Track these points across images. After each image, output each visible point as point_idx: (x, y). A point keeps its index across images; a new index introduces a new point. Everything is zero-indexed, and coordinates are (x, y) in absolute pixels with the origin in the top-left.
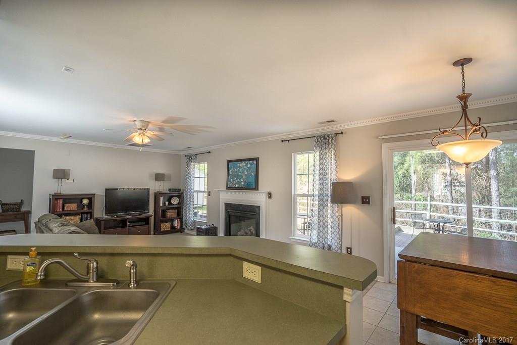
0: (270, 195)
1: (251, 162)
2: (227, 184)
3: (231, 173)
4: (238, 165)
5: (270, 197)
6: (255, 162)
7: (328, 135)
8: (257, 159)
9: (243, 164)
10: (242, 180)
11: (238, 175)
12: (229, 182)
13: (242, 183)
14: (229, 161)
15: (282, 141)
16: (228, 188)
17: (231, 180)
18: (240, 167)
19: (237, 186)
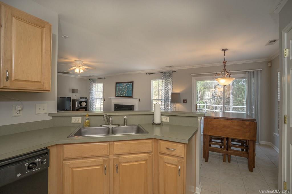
0: (139, 100)
1: (129, 83)
2: (116, 95)
3: (118, 89)
4: (122, 85)
5: (139, 101)
6: (131, 84)
7: (169, 72)
8: (132, 82)
9: (125, 84)
10: (124, 93)
11: (122, 90)
12: (117, 94)
13: (125, 94)
14: (117, 83)
15: (147, 74)
16: (116, 97)
17: (118, 93)
18: (123, 86)
19: (122, 95)
